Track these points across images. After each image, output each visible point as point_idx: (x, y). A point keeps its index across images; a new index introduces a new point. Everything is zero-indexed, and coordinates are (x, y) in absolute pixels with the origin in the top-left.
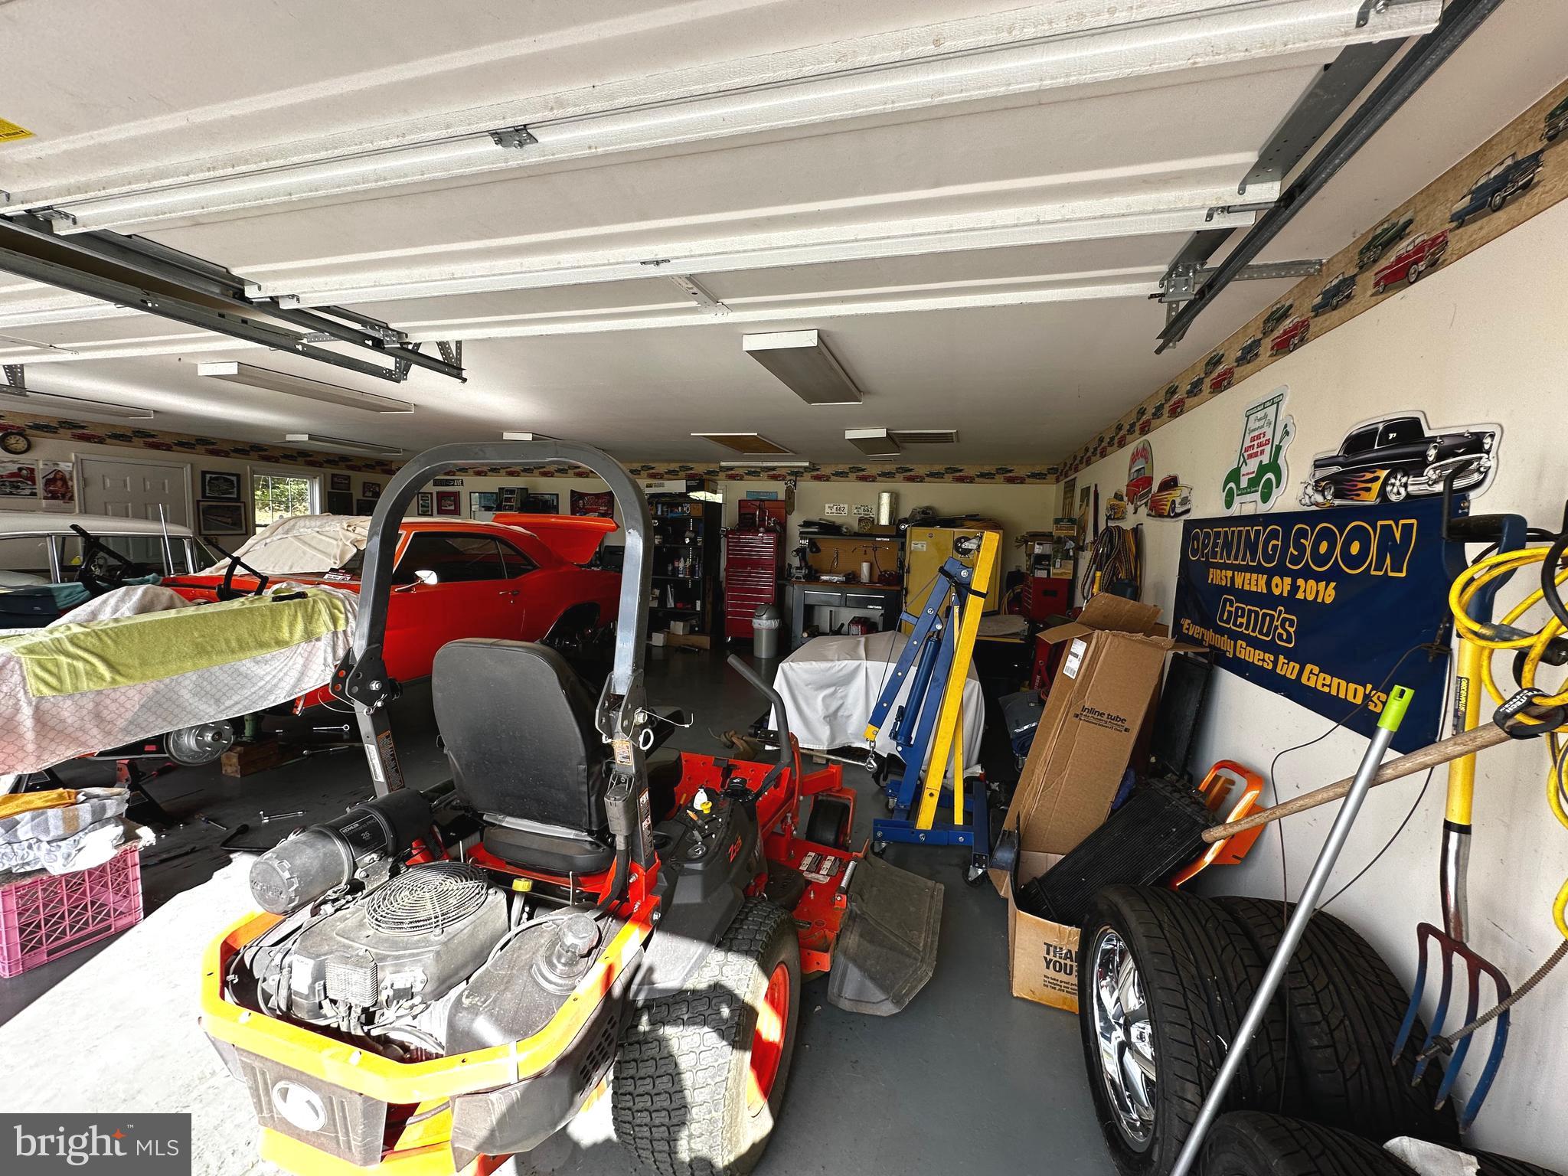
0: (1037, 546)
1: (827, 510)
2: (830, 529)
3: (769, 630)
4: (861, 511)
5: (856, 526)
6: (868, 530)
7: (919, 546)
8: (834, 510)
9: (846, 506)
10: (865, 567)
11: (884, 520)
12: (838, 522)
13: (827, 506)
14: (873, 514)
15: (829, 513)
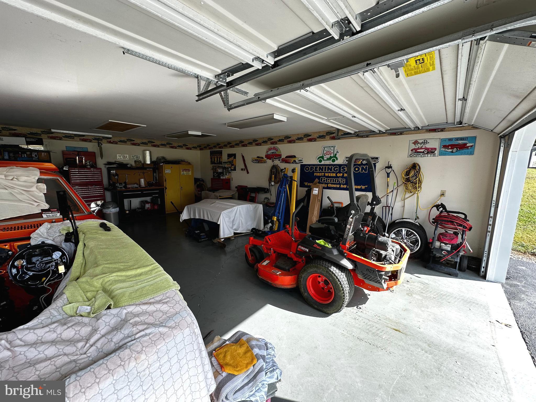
0: (219, 170)
1: (118, 157)
2: (122, 166)
3: (114, 214)
4: (135, 158)
5: (133, 164)
6: (141, 166)
7: (168, 171)
8: (122, 157)
9: (127, 155)
10: (142, 180)
11: (148, 162)
12: (125, 162)
13: (118, 155)
14: (141, 159)
15: (120, 158)
